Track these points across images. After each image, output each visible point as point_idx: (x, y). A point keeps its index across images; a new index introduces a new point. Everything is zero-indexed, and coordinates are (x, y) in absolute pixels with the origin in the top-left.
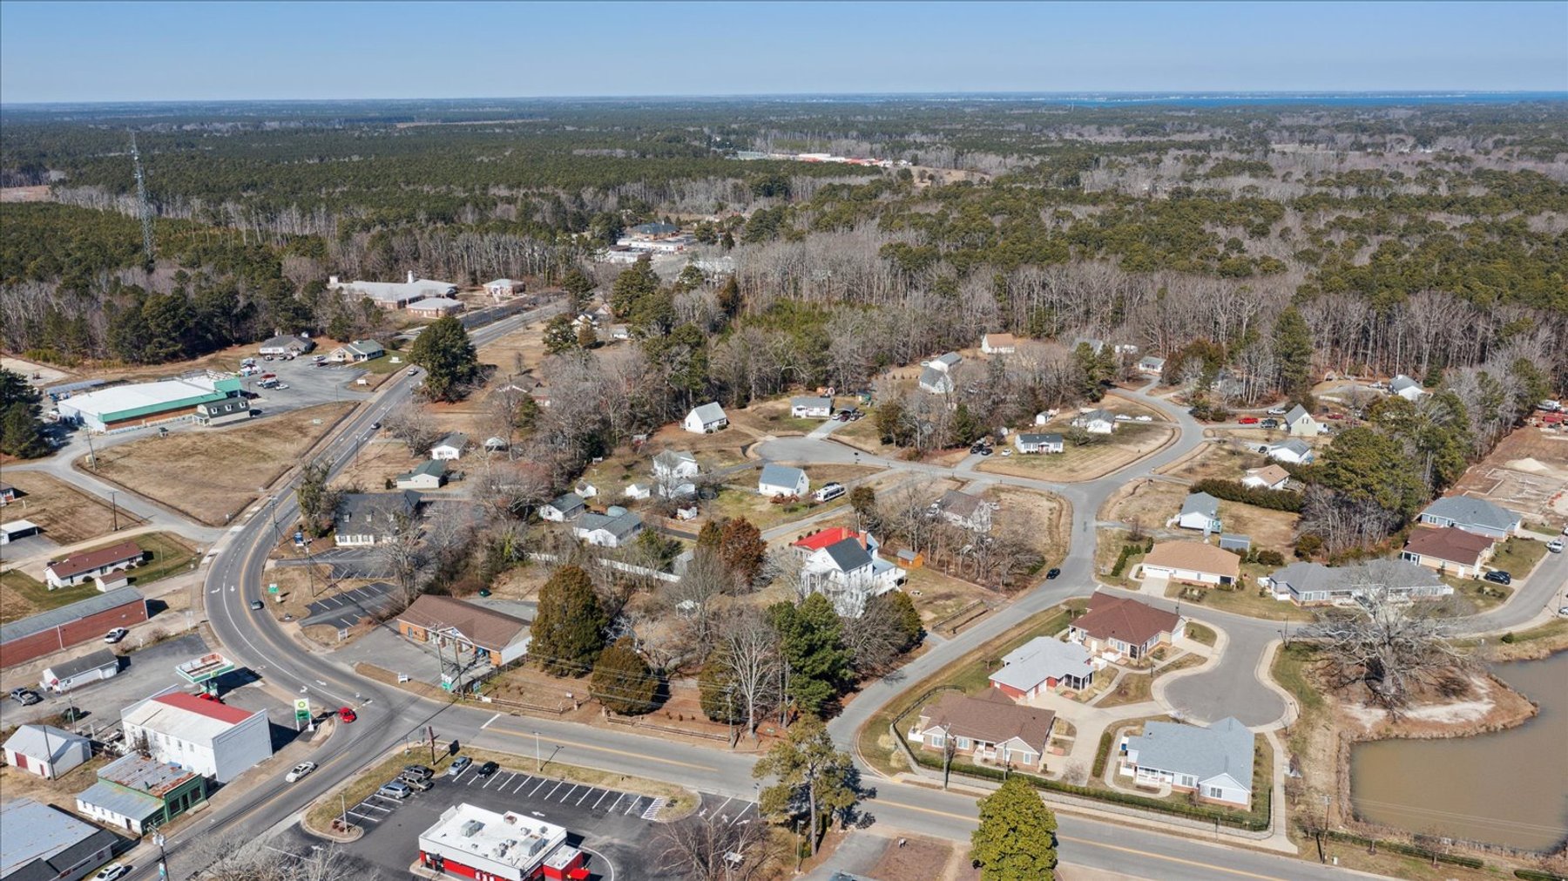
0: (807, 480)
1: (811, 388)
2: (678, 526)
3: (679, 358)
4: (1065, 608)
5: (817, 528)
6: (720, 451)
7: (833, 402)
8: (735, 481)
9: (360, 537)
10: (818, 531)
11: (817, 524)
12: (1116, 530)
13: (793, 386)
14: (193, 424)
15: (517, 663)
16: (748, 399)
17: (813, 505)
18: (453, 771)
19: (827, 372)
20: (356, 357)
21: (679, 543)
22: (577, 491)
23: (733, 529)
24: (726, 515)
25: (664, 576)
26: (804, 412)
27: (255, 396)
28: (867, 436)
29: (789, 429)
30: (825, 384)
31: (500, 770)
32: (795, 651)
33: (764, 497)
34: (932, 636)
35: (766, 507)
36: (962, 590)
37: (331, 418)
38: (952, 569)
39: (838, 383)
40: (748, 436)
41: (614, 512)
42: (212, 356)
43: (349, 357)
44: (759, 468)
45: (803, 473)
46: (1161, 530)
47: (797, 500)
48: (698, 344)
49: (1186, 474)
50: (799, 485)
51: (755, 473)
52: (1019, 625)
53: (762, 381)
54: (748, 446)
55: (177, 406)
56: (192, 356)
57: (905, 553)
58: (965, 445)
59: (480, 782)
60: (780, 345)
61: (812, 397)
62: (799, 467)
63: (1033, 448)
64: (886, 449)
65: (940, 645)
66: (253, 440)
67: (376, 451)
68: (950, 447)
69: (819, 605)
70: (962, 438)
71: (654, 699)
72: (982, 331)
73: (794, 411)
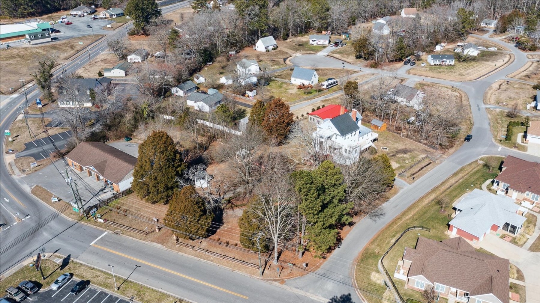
0: (317, 77)
1: (319, 31)
2: (246, 101)
3: (253, 12)
4: (482, 162)
5: (323, 104)
6: (272, 61)
7: (330, 38)
8: (279, 76)
9: (71, 102)
10: (323, 106)
11: (323, 101)
12: (498, 110)
13: (310, 30)
14: (24, 43)
15: (128, 192)
16: (288, 35)
17: (320, 91)
18: (54, 287)
19: (327, 23)
20: (111, 15)
21: (244, 111)
22: (196, 80)
23: (273, 106)
24: (272, 95)
25: (233, 132)
26: (315, 42)
27: (58, 31)
28: (348, 55)
29: (308, 50)
30: (326, 29)
31: (90, 287)
32: (311, 211)
33: (294, 85)
34: (398, 181)
35: (295, 91)
36: (412, 147)
37: (89, 42)
38: (404, 132)
39: (333, 30)
40: (287, 53)
41: (211, 91)
42: (50, 15)
43: (108, 15)
44: (292, 70)
45: (315, 73)
46: (525, 111)
47: (312, 87)
48: (264, 6)
49: (527, 78)
50: (313, 79)
51: (289, 72)
52: (455, 174)
53: (296, 26)
54: (287, 58)
55: (17, 35)
56: (41, 14)
57: (375, 121)
58: (400, 60)
59: (71, 299)
60: (305, 9)
61: (320, 35)
62: (313, 69)
63: (438, 62)
64: (359, 61)
65: (405, 188)
66: (48, 51)
67: (103, 57)
68: (392, 61)
69: (330, 170)
70: (399, 56)
71: (208, 231)
72: (401, 8)
73: (311, 42)
